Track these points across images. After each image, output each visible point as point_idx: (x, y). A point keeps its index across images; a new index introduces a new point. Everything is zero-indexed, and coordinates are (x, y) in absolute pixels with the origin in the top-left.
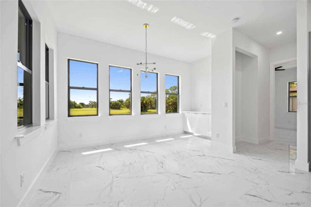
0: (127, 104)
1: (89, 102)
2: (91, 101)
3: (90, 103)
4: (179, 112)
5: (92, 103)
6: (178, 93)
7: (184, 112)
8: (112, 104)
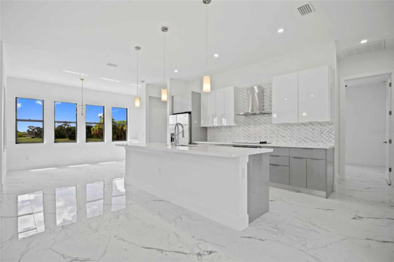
0: (96, 131)
1: (29, 128)
2: (32, 127)
3: (30, 130)
4: (127, 141)
5: (34, 130)
6: (127, 123)
7: (132, 140)
8: (72, 131)
